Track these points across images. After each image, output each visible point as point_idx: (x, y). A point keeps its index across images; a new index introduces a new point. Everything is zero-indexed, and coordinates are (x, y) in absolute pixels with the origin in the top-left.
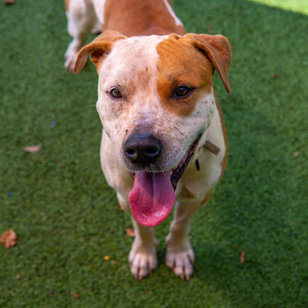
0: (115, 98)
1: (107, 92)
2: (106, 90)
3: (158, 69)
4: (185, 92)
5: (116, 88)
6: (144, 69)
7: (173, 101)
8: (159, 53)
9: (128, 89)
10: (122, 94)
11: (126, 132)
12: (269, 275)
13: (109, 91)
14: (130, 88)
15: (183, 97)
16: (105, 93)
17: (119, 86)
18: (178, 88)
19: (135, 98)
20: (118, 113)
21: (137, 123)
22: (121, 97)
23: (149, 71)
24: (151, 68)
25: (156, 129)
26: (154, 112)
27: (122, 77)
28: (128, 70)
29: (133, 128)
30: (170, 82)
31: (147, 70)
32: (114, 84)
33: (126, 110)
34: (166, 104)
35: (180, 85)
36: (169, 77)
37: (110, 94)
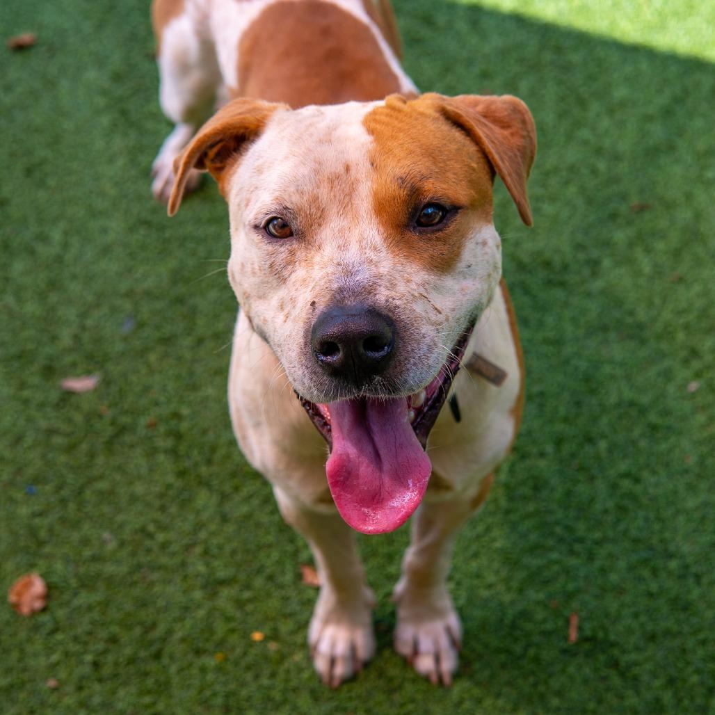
0: (276, 240)
1: (256, 227)
2: (253, 222)
3: (372, 164)
4: (438, 218)
5: (279, 216)
6: (341, 168)
7: (413, 236)
8: (371, 131)
9: (308, 212)
11: (311, 307)
12: (636, 670)
13: (261, 225)
14: (312, 210)
15: (435, 228)
16: (253, 230)
17: (286, 208)
18: (422, 206)
19: (324, 233)
20: (286, 273)
21: (335, 286)
22: (291, 234)
23: (353, 172)
24: (357, 165)
25: (382, 296)
26: (371, 261)
27: (292, 189)
28: (304, 171)
29: (328, 297)
30: (403, 193)
31: (348, 169)
32: (274, 207)
33: (303, 264)
34: (397, 244)
35: (426, 201)
36: (400, 181)
37: (263, 231)
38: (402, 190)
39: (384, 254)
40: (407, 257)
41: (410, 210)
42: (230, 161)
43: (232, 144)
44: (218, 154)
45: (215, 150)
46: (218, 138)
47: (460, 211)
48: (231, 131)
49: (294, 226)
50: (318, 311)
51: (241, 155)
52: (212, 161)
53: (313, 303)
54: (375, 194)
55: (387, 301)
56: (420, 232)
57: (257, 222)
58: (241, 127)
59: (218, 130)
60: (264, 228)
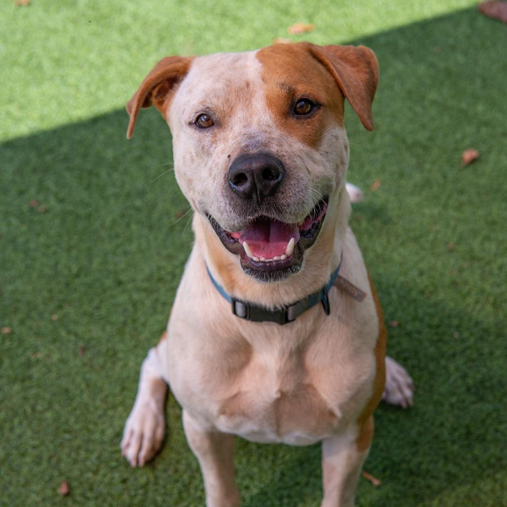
0: (203, 129)
1: (190, 124)
2: (188, 121)
3: (263, 80)
4: (308, 109)
5: (204, 113)
6: (243, 84)
7: (292, 121)
8: (261, 61)
9: (222, 110)
10: (214, 119)
11: (228, 159)
13: (193, 122)
14: (225, 108)
15: (306, 116)
16: (188, 127)
17: (208, 108)
18: (297, 100)
19: (233, 121)
20: (212, 149)
21: (243, 145)
22: (213, 124)
23: (251, 86)
24: (253, 82)
25: (274, 149)
26: (266, 131)
27: (212, 95)
28: (220, 85)
29: (239, 151)
30: (284, 92)
31: (248, 85)
32: (201, 107)
33: (222, 141)
34: (282, 125)
35: (299, 97)
36: (281, 86)
37: (195, 125)
38: (283, 90)
39: (274, 129)
40: (289, 133)
41: (289, 102)
42: (168, 96)
43: (167, 85)
44: (159, 92)
45: (157, 89)
46: (159, 81)
47: (322, 107)
48: (168, 75)
49: (214, 118)
50: (232, 160)
51: (176, 91)
52: (156, 97)
53: (229, 156)
54: (266, 96)
55: (277, 151)
56: (297, 118)
57: (190, 120)
58: (174, 71)
59: (159, 75)
60: (195, 123)
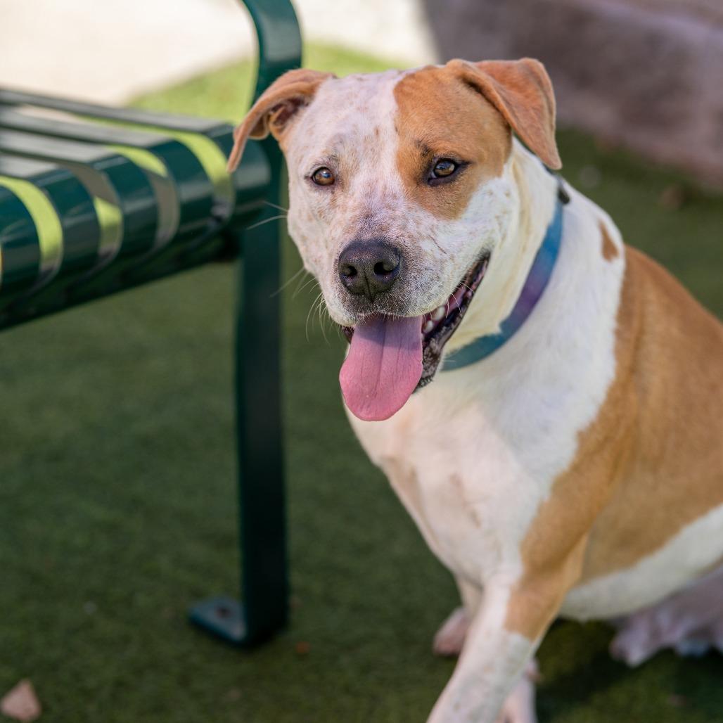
0: (321, 187)
1: (306, 177)
3: (396, 130)
5: (325, 166)
6: (372, 132)
10: (336, 174)
13: (310, 175)
16: (304, 180)
20: (330, 216)
22: (333, 182)
24: (385, 130)
25: (394, 234)
26: (390, 206)
31: (377, 132)
32: (322, 158)
33: (341, 208)
35: (440, 158)
36: (416, 143)
37: (311, 180)
39: (402, 201)
41: (425, 165)
43: (290, 107)
44: (279, 118)
45: (277, 113)
47: (469, 165)
48: (289, 95)
52: (274, 123)
54: (397, 154)
55: (397, 238)
57: (307, 173)
58: (298, 92)
59: (279, 95)
60: (312, 178)
